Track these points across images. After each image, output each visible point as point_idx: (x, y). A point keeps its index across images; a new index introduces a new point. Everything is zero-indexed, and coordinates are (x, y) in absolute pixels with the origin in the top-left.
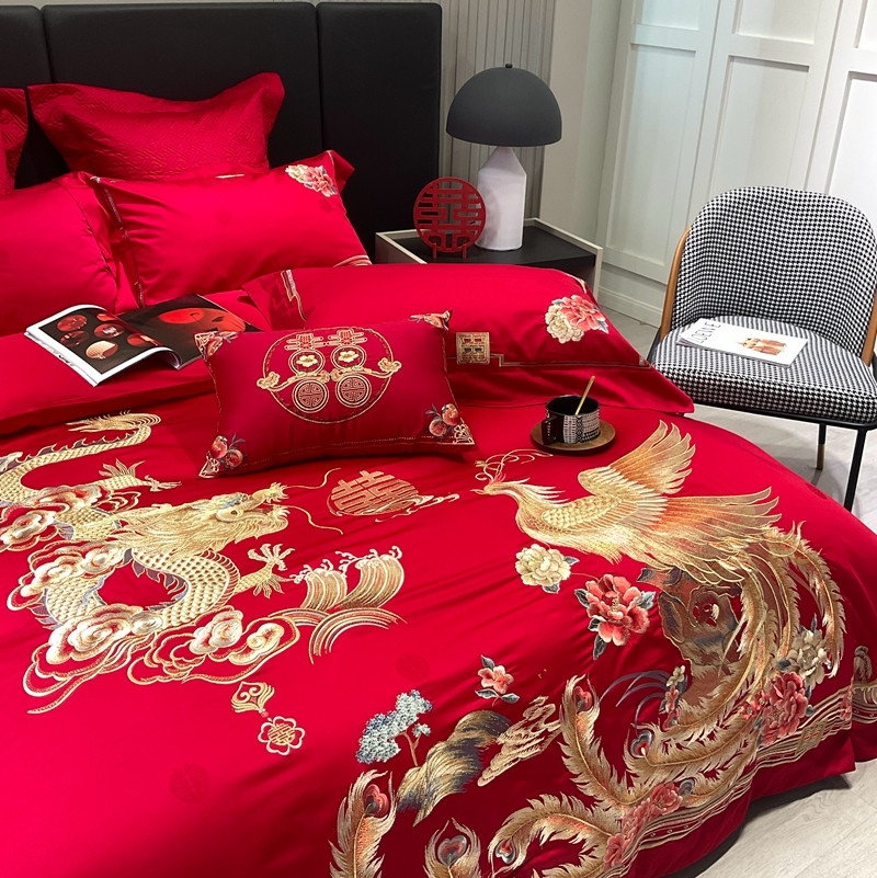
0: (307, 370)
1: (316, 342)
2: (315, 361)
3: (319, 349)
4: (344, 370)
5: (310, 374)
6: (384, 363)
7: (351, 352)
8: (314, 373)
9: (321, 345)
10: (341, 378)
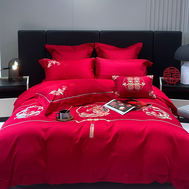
0: (130, 83)
1: (132, 79)
2: (132, 82)
3: (132, 80)
4: (136, 83)
5: (131, 84)
6: (142, 83)
7: (137, 81)
8: (131, 83)
9: (133, 79)
10: (136, 85)
